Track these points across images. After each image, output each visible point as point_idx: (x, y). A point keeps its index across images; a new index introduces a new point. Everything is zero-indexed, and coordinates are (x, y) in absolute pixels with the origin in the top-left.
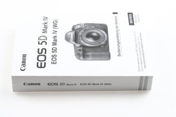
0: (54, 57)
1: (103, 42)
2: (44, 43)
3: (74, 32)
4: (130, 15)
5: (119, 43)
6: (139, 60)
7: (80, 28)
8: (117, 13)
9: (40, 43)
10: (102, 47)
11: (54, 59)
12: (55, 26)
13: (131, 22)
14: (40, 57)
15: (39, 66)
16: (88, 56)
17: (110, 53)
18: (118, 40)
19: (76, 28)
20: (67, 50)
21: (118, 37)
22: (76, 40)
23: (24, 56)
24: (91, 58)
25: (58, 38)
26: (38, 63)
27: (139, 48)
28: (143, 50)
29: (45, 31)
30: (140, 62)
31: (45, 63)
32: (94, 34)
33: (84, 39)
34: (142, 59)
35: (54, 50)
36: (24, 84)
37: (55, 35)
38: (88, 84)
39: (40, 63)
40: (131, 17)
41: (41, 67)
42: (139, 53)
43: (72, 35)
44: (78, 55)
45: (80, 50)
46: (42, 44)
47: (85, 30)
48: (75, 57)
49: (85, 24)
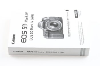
0: (31, 36)
1: (60, 28)
2: (26, 28)
3: (43, 22)
4: (76, 11)
5: (69, 28)
6: (81, 39)
7: (47, 20)
8: (68, 10)
9: (23, 28)
10: (59, 31)
11: (31, 38)
12: (32, 18)
13: (76, 16)
14: (23, 36)
15: (23, 41)
16: (51, 36)
17: (63, 35)
18: (68, 27)
19: (44, 20)
20: (39, 32)
21: (68, 25)
22: (44, 27)
23: (14, 35)
24: (52, 38)
25: (34, 26)
26: (22, 40)
27: (81, 32)
28: (83, 33)
29: (26, 21)
30: (81, 40)
31: (26, 40)
32: (55, 23)
33: (49, 27)
34: (82, 38)
35: (31, 32)
36: (14, 51)
37: (32, 24)
38: (51, 52)
39: (23, 39)
40: (76, 13)
41: (24, 42)
42: (80, 35)
43: (42, 23)
44: (45, 35)
45: (46, 33)
46: (24, 29)
47: (49, 21)
48: (43, 36)
49: (49, 17)
